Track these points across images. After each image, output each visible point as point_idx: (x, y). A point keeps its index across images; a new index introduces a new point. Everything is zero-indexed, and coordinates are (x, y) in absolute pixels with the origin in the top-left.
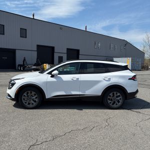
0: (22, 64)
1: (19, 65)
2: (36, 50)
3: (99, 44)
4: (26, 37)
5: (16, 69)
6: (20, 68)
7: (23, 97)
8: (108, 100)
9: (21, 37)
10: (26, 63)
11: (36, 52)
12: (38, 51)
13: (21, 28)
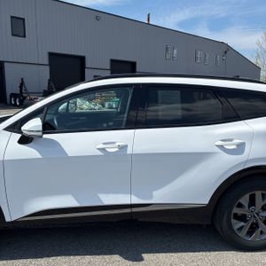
0: (18, 92)
1: (12, 95)
2: (47, 62)
3: (175, 51)
4: (24, 36)
5: (6, 103)
6: (15, 101)
8: (233, 221)
9: (13, 35)
10: (26, 90)
11: (48, 68)
12: (51, 64)
13: (12, 17)
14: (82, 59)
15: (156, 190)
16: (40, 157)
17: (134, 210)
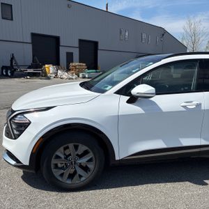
0: (9, 65)
1: (3, 67)
2: (30, 41)
3: (127, 34)
4: (12, 19)
7: (54, 161)
9: (3, 18)
11: (31, 45)
13: (2, 3)
14: (57, 39)
16: (143, 112)
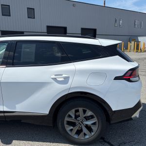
15: (17, 104)
17: (6, 114)
